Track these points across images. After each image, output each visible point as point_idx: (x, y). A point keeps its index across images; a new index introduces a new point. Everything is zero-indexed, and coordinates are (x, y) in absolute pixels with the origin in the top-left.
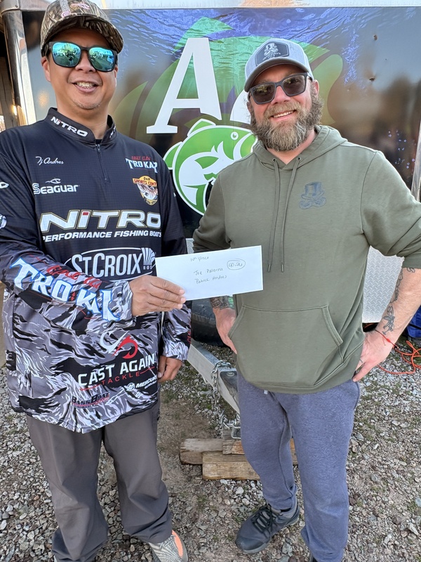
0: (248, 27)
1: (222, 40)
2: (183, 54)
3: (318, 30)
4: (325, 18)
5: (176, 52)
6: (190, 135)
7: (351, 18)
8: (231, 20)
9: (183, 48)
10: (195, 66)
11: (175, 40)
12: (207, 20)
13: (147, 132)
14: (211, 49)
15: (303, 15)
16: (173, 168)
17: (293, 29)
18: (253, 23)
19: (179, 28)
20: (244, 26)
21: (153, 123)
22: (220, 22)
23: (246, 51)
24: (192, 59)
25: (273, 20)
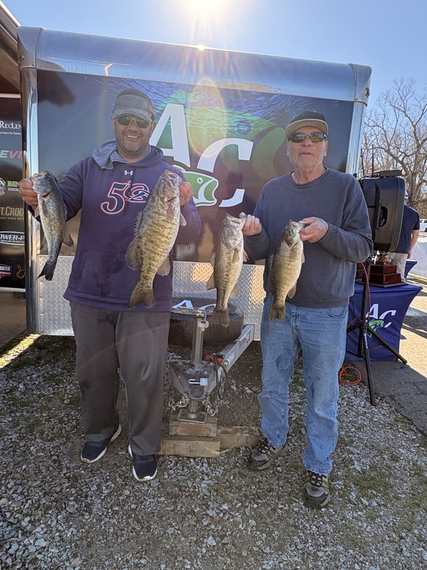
0: (214, 101)
1: (194, 108)
2: (163, 115)
3: (267, 108)
4: (273, 101)
7: (292, 102)
8: (202, 94)
9: (163, 111)
10: (172, 125)
11: (157, 104)
12: (183, 92)
14: (185, 114)
15: (257, 96)
17: (248, 106)
19: (161, 96)
23: (212, 118)
24: (170, 119)
25: (234, 98)
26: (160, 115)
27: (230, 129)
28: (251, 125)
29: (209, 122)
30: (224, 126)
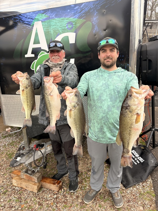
0: (54, 15)
1: (46, 21)
2: (34, 28)
3: (80, 12)
4: (83, 7)
5: (31, 27)
6: (39, 57)
7: (93, 5)
8: (48, 13)
9: (33, 26)
10: (38, 32)
11: (31, 23)
12: (40, 15)
13: (25, 57)
14: (43, 25)
16: (34, 69)
17: (71, 14)
18: (56, 13)
19: (32, 19)
20: (53, 15)
21: (26, 54)
22: (44, 15)
23: (55, 24)
24: (37, 29)
25: (63, 11)
26: (32, 28)
27: (63, 28)
28: (73, 24)
29: (54, 27)
30: (61, 27)
